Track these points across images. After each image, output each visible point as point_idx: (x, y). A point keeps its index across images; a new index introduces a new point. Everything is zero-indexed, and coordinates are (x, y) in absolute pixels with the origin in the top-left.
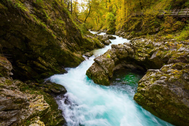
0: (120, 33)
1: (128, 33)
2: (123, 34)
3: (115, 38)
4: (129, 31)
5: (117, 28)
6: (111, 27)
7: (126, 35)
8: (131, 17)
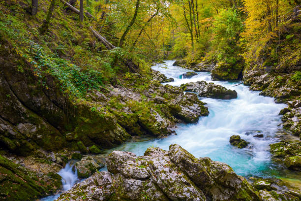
0: (255, 75)
1: (280, 78)
2: (265, 79)
3: (233, 95)
4: (286, 70)
5: (247, 57)
6: (229, 53)
7: (272, 84)
8: (292, 23)
